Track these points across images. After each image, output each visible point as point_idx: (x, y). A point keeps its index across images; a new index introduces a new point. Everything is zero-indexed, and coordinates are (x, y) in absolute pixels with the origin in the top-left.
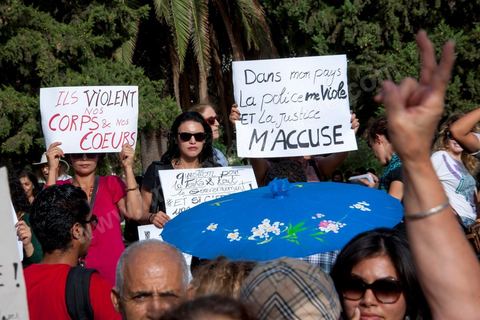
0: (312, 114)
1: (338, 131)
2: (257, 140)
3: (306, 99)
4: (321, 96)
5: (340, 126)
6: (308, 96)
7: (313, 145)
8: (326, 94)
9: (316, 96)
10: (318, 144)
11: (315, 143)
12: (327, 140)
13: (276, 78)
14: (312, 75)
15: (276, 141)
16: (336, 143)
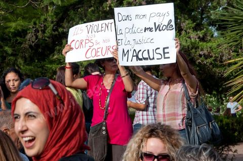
0: (149, 41)
1: (166, 51)
2: (125, 55)
3: (145, 31)
4: (154, 29)
5: (168, 48)
6: (145, 29)
7: (150, 59)
8: (158, 28)
9: (151, 29)
10: (153, 58)
11: (151, 57)
12: (159, 56)
13: (130, 19)
14: (148, 17)
15: (133, 56)
16: (165, 58)
